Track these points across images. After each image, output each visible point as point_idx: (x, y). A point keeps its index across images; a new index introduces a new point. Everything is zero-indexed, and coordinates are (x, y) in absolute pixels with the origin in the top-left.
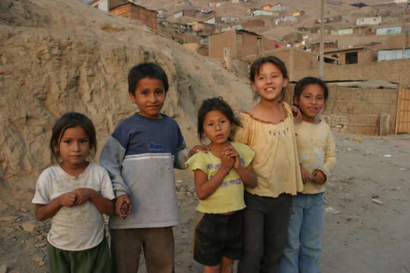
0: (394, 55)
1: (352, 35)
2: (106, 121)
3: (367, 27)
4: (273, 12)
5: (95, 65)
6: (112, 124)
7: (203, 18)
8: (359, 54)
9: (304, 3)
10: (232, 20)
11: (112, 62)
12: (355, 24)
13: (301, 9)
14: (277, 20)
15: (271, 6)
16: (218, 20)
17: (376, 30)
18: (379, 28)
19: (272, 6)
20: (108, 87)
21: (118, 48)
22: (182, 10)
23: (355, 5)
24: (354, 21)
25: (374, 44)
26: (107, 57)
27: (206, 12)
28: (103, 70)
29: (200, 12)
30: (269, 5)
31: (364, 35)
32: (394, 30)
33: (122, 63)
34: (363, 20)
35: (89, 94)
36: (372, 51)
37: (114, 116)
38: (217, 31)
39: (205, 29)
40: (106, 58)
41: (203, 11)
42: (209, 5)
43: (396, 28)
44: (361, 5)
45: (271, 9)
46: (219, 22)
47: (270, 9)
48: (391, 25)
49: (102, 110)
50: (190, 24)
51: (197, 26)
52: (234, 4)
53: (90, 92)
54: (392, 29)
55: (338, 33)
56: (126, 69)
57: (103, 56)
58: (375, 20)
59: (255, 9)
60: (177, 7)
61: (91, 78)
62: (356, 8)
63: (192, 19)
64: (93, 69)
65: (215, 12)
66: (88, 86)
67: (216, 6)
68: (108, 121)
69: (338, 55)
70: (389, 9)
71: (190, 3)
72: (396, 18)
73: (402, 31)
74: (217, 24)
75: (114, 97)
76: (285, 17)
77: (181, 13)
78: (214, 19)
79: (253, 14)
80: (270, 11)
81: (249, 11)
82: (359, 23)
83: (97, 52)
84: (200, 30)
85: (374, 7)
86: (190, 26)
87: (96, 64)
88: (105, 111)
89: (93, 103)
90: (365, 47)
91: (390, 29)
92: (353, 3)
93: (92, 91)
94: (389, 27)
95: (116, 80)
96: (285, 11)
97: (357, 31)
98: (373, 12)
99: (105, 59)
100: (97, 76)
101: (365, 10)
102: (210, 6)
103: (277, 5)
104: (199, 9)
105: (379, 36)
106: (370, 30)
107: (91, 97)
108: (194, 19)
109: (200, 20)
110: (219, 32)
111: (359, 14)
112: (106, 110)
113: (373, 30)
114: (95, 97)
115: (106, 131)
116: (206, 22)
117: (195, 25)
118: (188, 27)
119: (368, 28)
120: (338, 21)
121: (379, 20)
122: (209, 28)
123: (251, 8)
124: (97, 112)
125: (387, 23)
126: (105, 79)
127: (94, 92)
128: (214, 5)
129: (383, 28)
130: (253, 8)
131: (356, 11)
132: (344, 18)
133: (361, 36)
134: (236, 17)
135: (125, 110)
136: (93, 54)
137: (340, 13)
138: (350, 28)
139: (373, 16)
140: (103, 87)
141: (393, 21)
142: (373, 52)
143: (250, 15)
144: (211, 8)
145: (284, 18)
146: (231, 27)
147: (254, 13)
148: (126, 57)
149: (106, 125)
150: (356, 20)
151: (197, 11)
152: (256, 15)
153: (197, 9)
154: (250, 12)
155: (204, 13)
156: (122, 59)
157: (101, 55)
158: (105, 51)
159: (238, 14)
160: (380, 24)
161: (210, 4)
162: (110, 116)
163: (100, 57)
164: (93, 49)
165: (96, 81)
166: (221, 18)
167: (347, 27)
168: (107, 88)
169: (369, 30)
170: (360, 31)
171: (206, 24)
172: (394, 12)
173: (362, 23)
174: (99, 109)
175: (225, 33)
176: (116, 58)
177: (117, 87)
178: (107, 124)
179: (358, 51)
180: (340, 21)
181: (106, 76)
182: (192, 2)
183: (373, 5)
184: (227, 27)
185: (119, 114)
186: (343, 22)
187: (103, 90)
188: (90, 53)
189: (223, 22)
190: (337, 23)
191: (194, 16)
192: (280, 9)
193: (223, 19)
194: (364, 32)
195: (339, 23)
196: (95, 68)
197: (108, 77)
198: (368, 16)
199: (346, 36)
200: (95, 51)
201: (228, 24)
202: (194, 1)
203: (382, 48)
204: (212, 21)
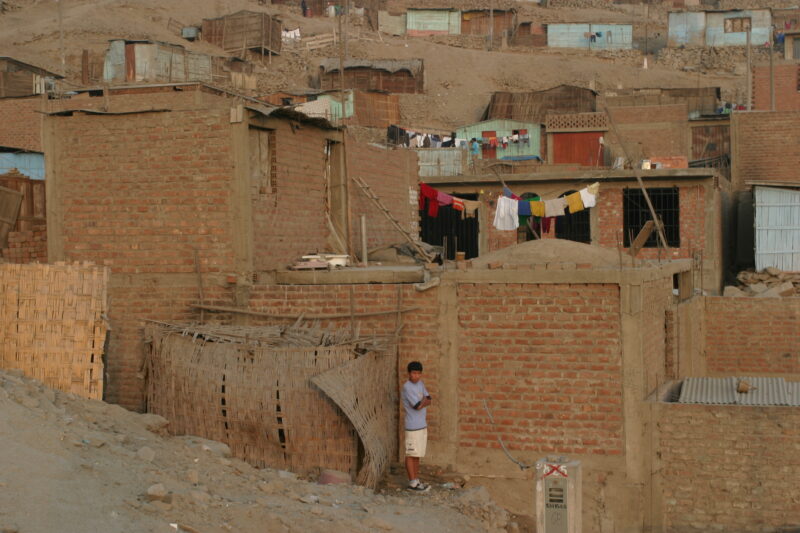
1: (460, 42)
3: (510, 11)
17: (545, 28)
18: (555, 21)
31: (504, 44)
32: (610, 34)
43: (614, 29)
48: (597, 16)
54: (602, 29)
55: (405, 24)
91: (596, 29)
94: (589, 22)
97: (475, 27)
105: (558, 52)
106: (524, 26)
113: (535, 28)
119: (518, 19)
133: (494, 45)
138: (451, 10)
167: (440, 4)
169: (521, 27)
170: (489, 27)
179: (679, 184)
194: (505, 32)
199: (437, 39)
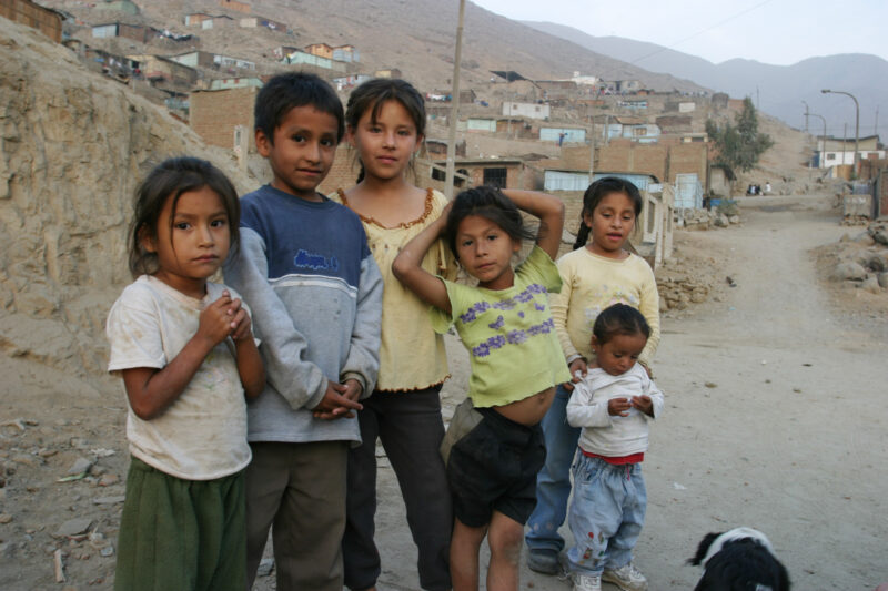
0: (573, 182)
1: (494, 135)
2: (43, 248)
3: (522, 121)
4: (333, 60)
5: (22, 118)
6: (56, 255)
7: (167, 48)
8: (510, 174)
9: (399, 52)
10: (239, 64)
11: (62, 117)
12: (500, 113)
13: (394, 66)
14: (340, 80)
15: (329, 48)
16: (206, 59)
17: (539, 131)
18: (545, 127)
19: (332, 49)
20: (50, 172)
21: (76, 86)
22: (115, 20)
23: (502, 74)
24: (499, 105)
25: (535, 157)
26: (51, 102)
27: (176, 37)
28: (39, 132)
29: (160, 33)
30: (325, 45)
31: (516, 137)
32: (572, 134)
33: (84, 121)
34: (515, 107)
35: (6, 181)
36: (535, 170)
37: (60, 238)
38: (201, 84)
39: (172, 77)
40: (49, 105)
41: (167, 33)
42: (184, 22)
43: (575, 132)
44: (513, 77)
45: (329, 55)
46: (207, 65)
47: (326, 55)
48: (566, 125)
49: (34, 222)
50: (135, 58)
51: (152, 67)
52: (246, 29)
53: (9, 176)
54: (568, 131)
55: (467, 126)
56: (91, 137)
57: (43, 99)
58: (537, 109)
59: (294, 50)
60: (102, 12)
61: (13, 145)
62: (501, 79)
63: (140, 46)
64: (17, 124)
65: (198, 39)
66: (4, 163)
67: (201, 26)
68: (46, 249)
69: (470, 171)
70: (564, 92)
71: (137, 9)
72: (575, 112)
73: (586, 139)
74: (202, 68)
75: (61, 195)
76: (360, 77)
77: (114, 28)
78: (195, 56)
79: (289, 60)
80: (326, 59)
81: (279, 51)
82: (509, 111)
83: (29, 88)
84: (157, 76)
85: (537, 84)
86: (136, 64)
87: (23, 114)
88: (41, 225)
89: (13, 202)
90: (522, 161)
91: (565, 131)
92: (496, 69)
93: (13, 176)
94: (563, 128)
95: (67, 157)
96: (359, 64)
97: (503, 128)
98: (534, 92)
99: (45, 107)
100: (25, 142)
101: (520, 87)
102: (187, 23)
103: (342, 47)
104: (157, 27)
105: (544, 143)
106: (528, 128)
107: (10, 188)
108: (145, 47)
109: (161, 53)
110: (205, 88)
111: (509, 93)
112: (43, 222)
113: (534, 130)
114: (19, 188)
115: (42, 271)
116: (174, 59)
117: (145, 63)
118: (130, 64)
119: (525, 125)
120: (467, 102)
121: (545, 111)
122: (181, 74)
123: (285, 45)
124: (23, 225)
125: (558, 120)
126: (44, 151)
127: (17, 179)
128: (197, 23)
129: (551, 127)
130: (288, 45)
131: (504, 86)
132: (480, 96)
133: (511, 137)
134: (247, 60)
135: (85, 228)
136: (20, 90)
137: (472, 86)
138: (491, 119)
139: (535, 102)
140: (38, 171)
141: (570, 117)
142: (537, 173)
143: (282, 60)
144: (190, 29)
145: (357, 78)
146: (237, 80)
147: (291, 56)
148: (94, 110)
149: (41, 258)
150: (502, 104)
151: (154, 30)
152: (293, 62)
153: (153, 25)
154: (281, 54)
155: (171, 37)
156: (85, 113)
157: (39, 96)
158: (47, 87)
159: (254, 52)
160: (546, 120)
161: (188, 18)
162: (51, 237)
163: (34, 101)
164: (21, 80)
165: (23, 153)
166: (212, 56)
167: (486, 116)
168: (46, 174)
169: (526, 129)
170: (510, 129)
171: (176, 64)
172: (572, 100)
173: (514, 113)
174: (28, 218)
175: (230, 92)
176: (72, 109)
177: (69, 174)
178: (45, 256)
179: (508, 166)
180: (472, 101)
181: (47, 145)
182: (142, 7)
183: (534, 80)
184: (225, 80)
185: (72, 236)
186: (477, 104)
187: (39, 176)
188: (14, 88)
189: (217, 66)
190: (467, 105)
191: (145, 41)
192: (348, 58)
193: (217, 59)
194: (517, 131)
195: (469, 106)
196: (23, 124)
197: (51, 149)
198: (525, 100)
199: (482, 133)
200: (24, 84)
201: (229, 72)
202: (146, 6)
203: (552, 167)
204: (190, 60)
